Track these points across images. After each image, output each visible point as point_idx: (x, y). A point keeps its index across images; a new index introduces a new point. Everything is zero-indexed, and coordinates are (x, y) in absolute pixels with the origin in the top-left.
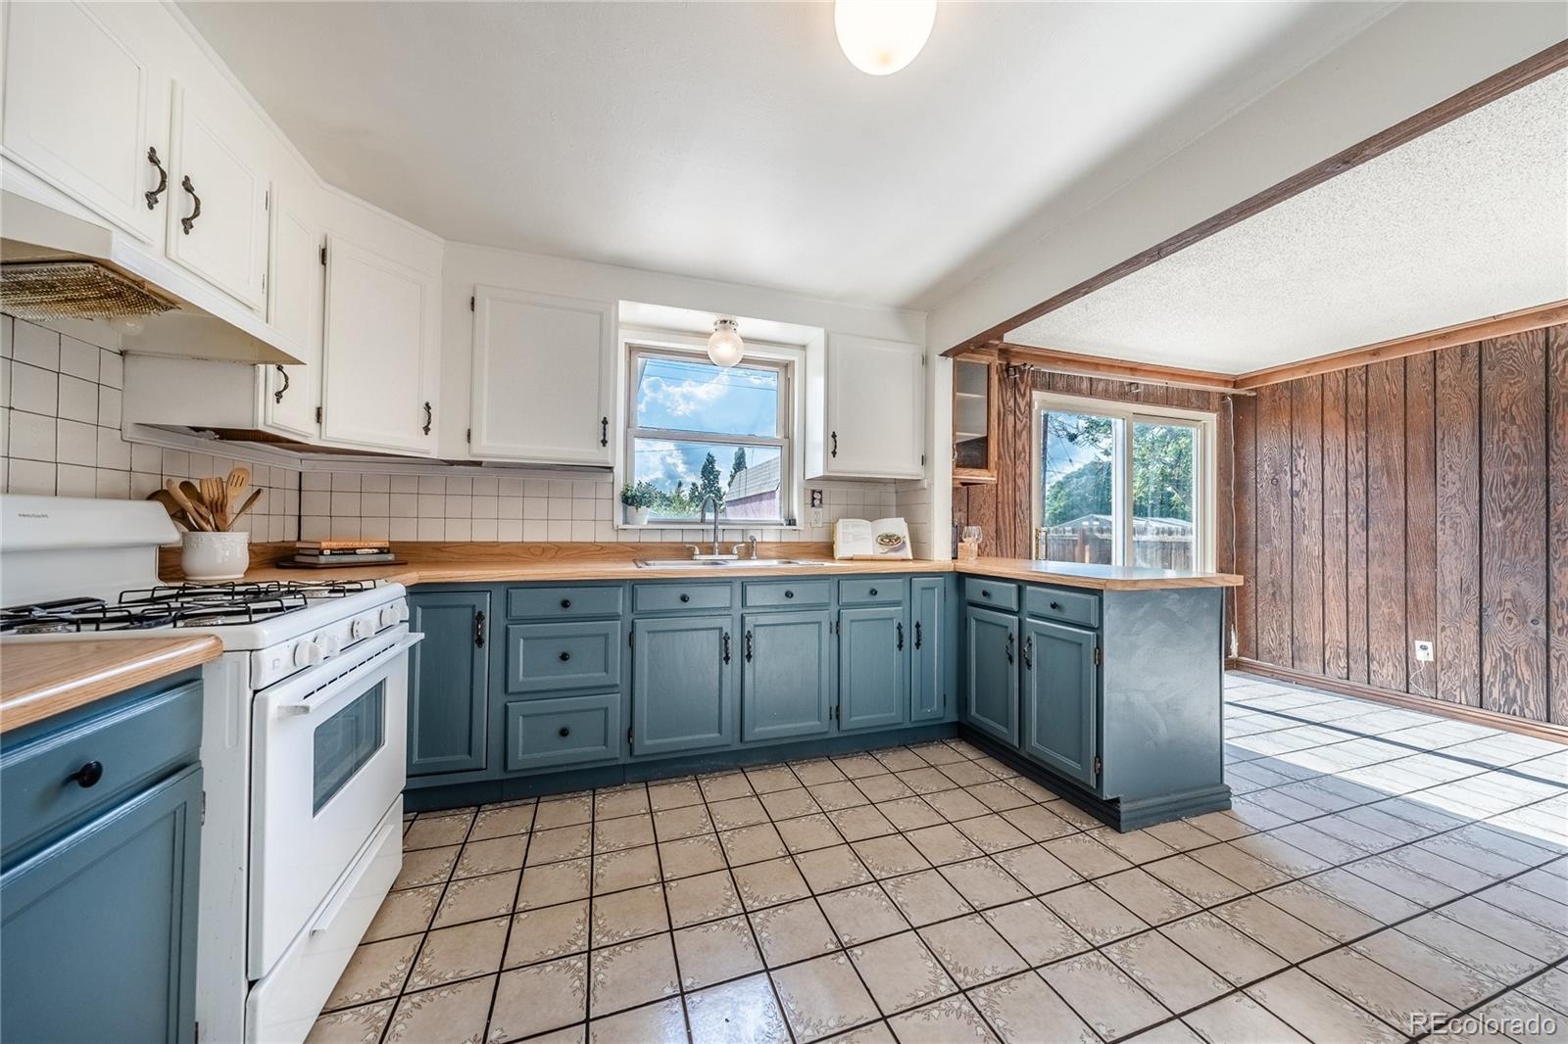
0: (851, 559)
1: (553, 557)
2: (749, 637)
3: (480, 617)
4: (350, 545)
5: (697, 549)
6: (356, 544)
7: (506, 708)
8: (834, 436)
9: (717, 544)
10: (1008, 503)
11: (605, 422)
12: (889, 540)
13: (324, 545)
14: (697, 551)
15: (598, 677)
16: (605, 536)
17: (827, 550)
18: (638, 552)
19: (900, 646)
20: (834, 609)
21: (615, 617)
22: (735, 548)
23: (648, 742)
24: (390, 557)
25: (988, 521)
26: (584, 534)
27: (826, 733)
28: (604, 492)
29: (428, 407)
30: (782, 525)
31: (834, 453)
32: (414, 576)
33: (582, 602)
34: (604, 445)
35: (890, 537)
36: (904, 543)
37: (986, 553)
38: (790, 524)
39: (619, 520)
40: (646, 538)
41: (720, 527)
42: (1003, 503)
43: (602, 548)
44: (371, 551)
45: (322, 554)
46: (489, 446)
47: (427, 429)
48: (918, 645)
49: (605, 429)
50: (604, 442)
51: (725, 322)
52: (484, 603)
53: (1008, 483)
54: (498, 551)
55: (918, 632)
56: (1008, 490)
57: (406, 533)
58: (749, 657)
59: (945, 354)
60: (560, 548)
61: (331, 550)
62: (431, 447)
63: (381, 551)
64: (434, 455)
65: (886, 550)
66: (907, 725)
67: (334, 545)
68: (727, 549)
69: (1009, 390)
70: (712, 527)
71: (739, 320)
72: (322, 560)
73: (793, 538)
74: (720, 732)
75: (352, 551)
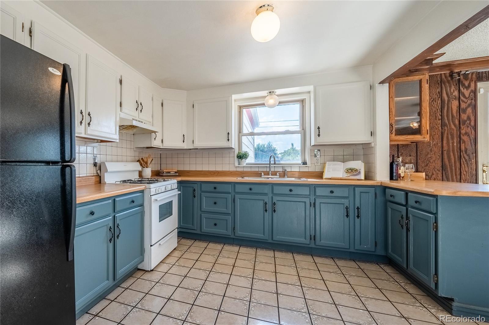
0: (330, 179)
1: (216, 175)
2: (274, 204)
3: (194, 190)
4: (169, 171)
5: (263, 173)
6: (170, 171)
7: (201, 215)
8: (319, 128)
9: (270, 172)
10: (453, 151)
11: (228, 134)
12: (351, 171)
13: (164, 171)
14: (263, 174)
15: (224, 210)
16: (232, 169)
17: (320, 175)
18: (242, 174)
19: (347, 216)
20: (313, 198)
21: (229, 193)
22: (278, 173)
23: (239, 233)
24: (177, 174)
25: (434, 161)
26: (226, 168)
27: (309, 244)
28: (232, 155)
29: (184, 135)
30: (301, 164)
31: (319, 135)
32: (180, 179)
33: (220, 188)
34: (228, 141)
35: (352, 170)
36: (360, 172)
37: (433, 178)
38: (304, 164)
39: (237, 164)
40: (245, 170)
41: (271, 166)
42: (448, 151)
43: (231, 172)
44: (173, 172)
45: (164, 173)
46: (199, 144)
47: (184, 141)
48: (358, 217)
49: (228, 136)
50: (228, 140)
51: (271, 92)
52: (195, 186)
53: (453, 139)
54: (203, 173)
55: (358, 211)
56: (453, 143)
57: (181, 168)
58: (275, 211)
59: (382, 82)
60: (219, 173)
61: (166, 172)
62: (185, 146)
63: (176, 172)
64: (185, 148)
65: (349, 175)
66: (352, 250)
67: (166, 171)
68: (274, 174)
69: (453, 87)
70: (269, 166)
71: (276, 90)
72: (164, 174)
73: (306, 170)
74: (264, 235)
75: (169, 172)
